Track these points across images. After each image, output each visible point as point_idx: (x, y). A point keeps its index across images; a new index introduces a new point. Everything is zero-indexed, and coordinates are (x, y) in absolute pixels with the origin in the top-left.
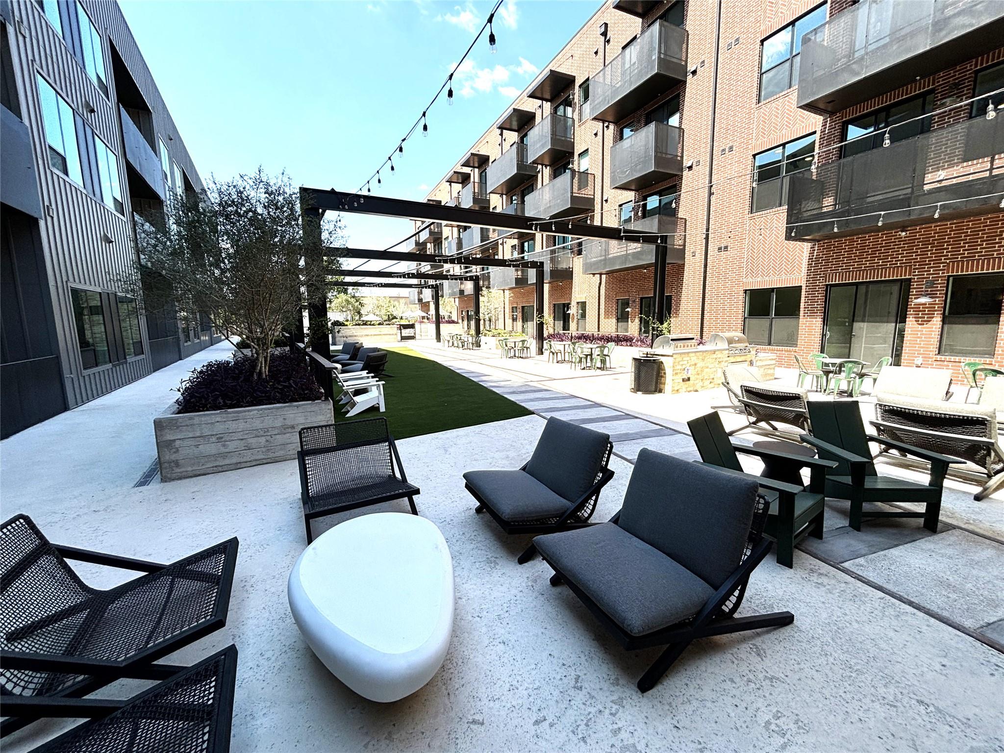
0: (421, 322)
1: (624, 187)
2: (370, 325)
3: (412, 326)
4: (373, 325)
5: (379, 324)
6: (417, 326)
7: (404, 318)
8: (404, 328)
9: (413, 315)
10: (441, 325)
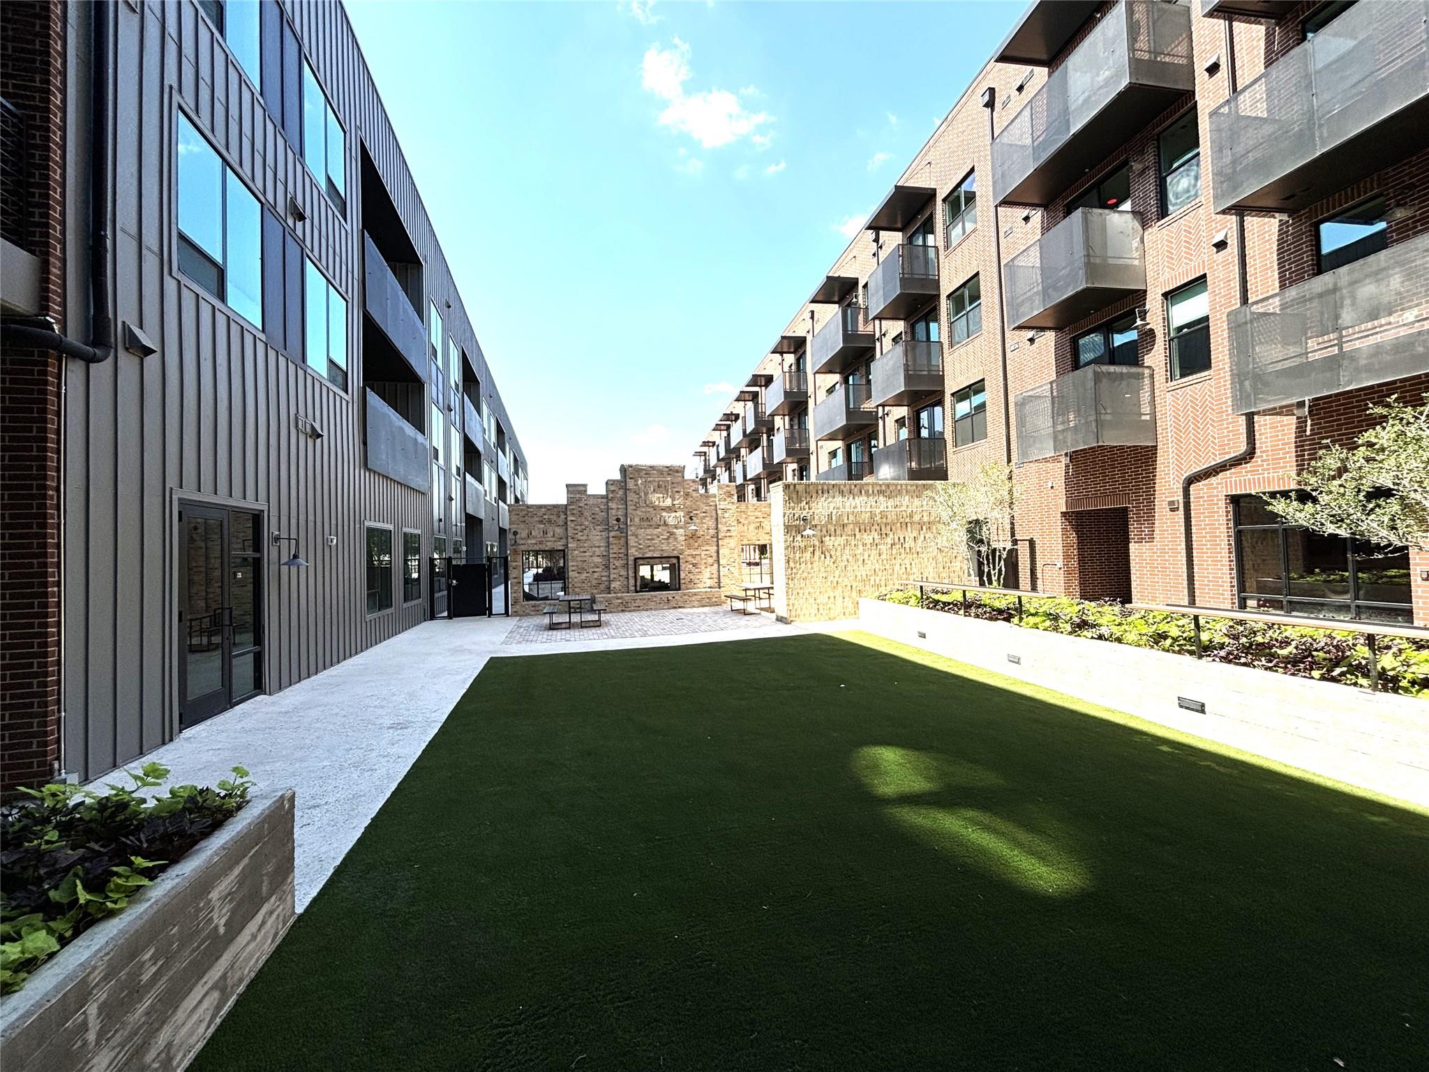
1: (832, 437)
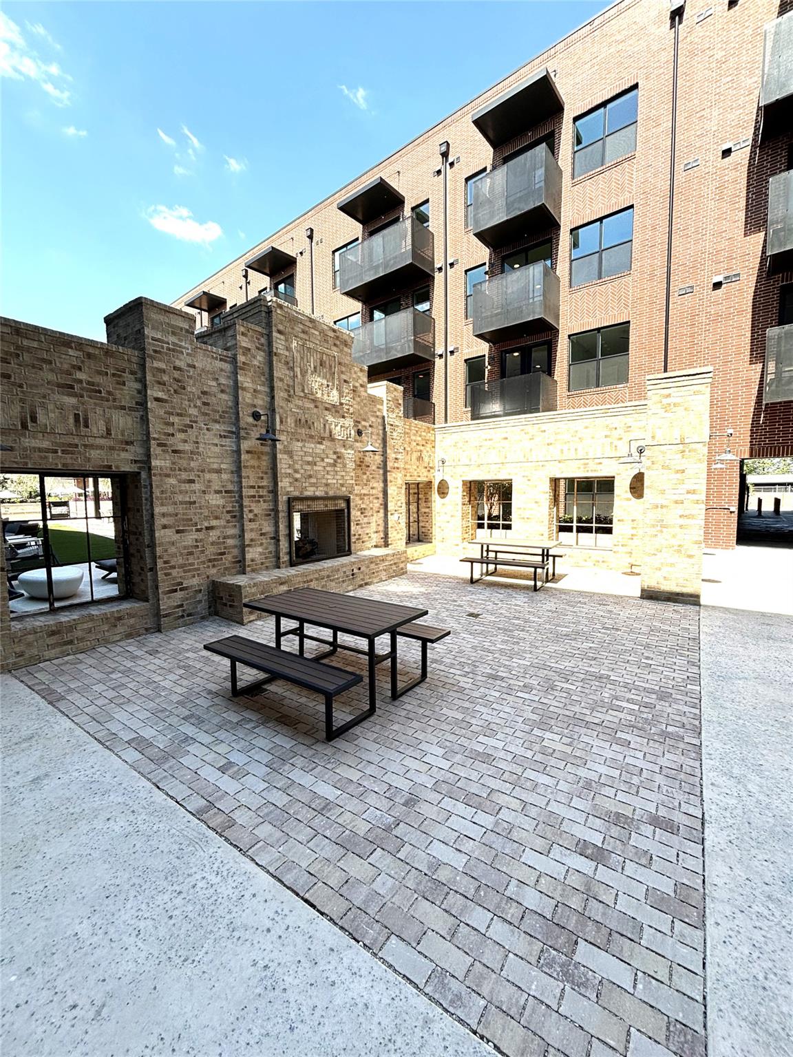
0: (76, 500)
2: (9, 502)
3: (65, 504)
4: (13, 502)
5: (21, 502)
6: (72, 504)
7: (52, 495)
8: (55, 506)
9: (65, 491)
10: (102, 503)
